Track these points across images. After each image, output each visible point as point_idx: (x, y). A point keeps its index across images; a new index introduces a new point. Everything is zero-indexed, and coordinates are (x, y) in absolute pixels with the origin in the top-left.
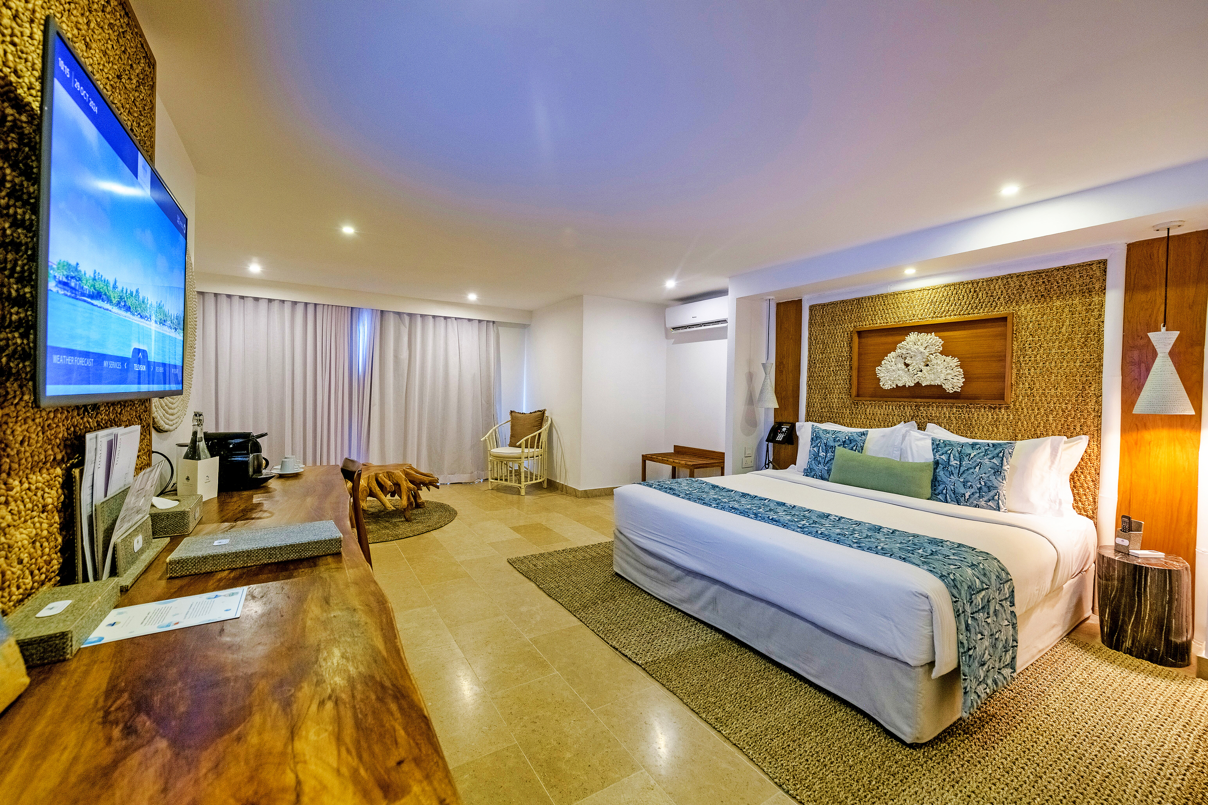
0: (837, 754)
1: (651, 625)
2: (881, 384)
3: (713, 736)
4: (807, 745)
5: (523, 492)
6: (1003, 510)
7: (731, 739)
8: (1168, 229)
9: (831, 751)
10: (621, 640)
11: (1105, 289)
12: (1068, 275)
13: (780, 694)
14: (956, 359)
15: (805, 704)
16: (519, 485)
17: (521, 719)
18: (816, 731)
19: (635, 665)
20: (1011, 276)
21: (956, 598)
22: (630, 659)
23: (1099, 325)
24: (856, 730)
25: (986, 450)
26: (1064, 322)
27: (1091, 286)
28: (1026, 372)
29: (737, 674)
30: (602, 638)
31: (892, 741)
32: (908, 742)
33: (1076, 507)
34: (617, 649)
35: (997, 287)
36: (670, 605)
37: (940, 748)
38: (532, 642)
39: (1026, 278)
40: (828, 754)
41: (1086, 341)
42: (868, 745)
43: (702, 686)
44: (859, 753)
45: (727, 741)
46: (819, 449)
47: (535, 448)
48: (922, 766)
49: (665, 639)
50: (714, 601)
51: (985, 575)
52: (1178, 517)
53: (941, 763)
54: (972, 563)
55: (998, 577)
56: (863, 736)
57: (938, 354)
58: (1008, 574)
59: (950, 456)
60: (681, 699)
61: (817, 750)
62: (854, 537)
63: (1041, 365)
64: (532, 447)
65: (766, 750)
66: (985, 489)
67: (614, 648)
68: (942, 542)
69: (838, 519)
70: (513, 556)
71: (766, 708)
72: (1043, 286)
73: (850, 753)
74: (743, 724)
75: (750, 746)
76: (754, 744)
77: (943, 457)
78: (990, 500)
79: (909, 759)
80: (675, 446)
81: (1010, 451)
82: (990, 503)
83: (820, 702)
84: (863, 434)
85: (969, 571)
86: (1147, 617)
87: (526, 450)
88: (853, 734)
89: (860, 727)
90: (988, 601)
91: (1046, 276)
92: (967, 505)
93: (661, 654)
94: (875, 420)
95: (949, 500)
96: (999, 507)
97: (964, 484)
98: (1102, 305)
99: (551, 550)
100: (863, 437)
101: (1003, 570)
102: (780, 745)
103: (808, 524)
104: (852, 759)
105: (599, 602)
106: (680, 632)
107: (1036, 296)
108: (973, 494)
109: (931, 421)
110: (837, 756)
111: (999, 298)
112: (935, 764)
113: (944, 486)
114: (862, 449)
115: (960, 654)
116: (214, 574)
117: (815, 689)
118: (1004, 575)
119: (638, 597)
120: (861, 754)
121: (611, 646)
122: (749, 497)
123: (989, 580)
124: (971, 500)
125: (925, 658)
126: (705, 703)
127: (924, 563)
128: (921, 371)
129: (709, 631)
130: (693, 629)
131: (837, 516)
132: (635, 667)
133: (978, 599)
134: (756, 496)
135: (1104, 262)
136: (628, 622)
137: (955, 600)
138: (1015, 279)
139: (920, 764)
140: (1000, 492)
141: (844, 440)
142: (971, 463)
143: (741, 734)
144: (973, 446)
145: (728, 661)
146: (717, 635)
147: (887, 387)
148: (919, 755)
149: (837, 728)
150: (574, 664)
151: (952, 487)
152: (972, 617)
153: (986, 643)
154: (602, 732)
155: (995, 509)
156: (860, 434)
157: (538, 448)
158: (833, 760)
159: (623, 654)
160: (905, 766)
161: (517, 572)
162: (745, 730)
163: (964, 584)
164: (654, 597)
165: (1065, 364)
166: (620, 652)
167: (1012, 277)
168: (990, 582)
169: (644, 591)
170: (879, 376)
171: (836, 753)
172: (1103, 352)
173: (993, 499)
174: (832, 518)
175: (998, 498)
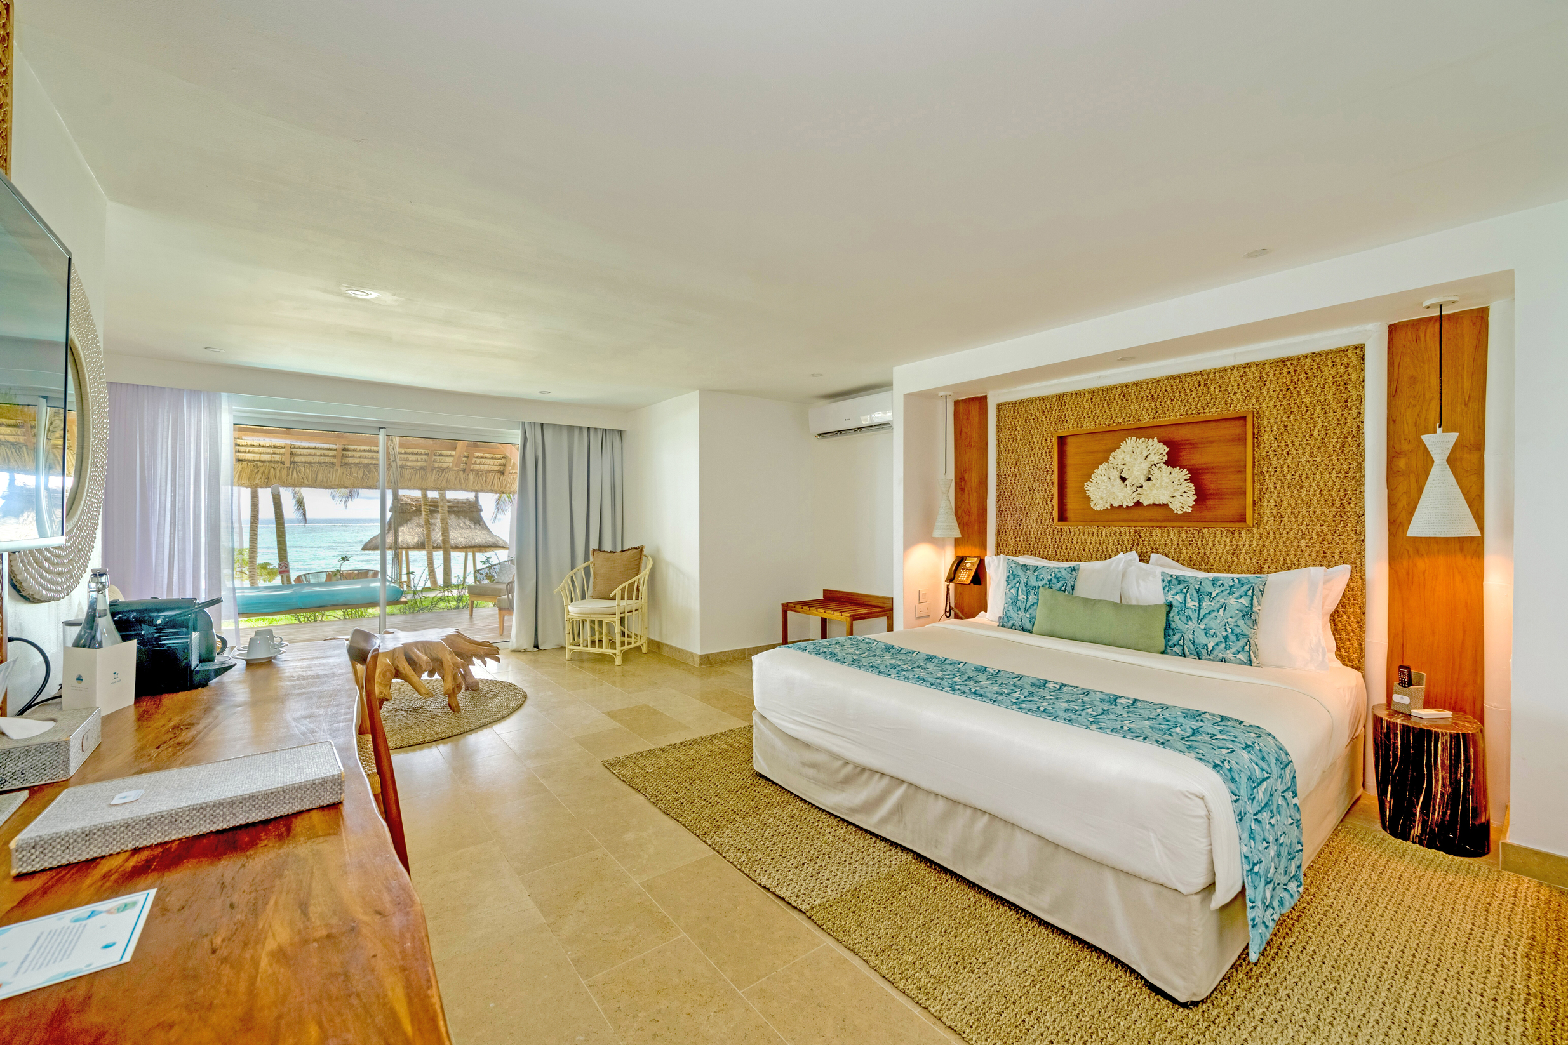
0: (1090, 1028)
1: (813, 847)
2: (1092, 504)
3: (917, 1016)
4: (1048, 1017)
5: (618, 661)
6: (1255, 664)
7: (944, 1019)
8: (1441, 306)
9: (1082, 1023)
10: (772, 875)
11: (1363, 381)
12: (1318, 364)
13: (1001, 940)
14: (1185, 471)
15: (1037, 953)
16: (614, 651)
17: (634, 1016)
18: (1056, 993)
19: (796, 911)
20: (1249, 365)
21: (1236, 795)
22: (789, 903)
23: (1358, 426)
24: (1109, 987)
25: (1231, 587)
26: (1315, 423)
27: (1346, 377)
28: (1272, 486)
29: (938, 914)
30: (746, 874)
31: (1159, 1000)
32: (1182, 1001)
33: (1339, 656)
34: (768, 889)
35: (1232, 379)
36: (836, 817)
37: (1222, 1005)
38: (644, 887)
39: (1267, 367)
40: (1077, 1029)
41: (1343, 446)
42: (1129, 1009)
43: (893, 937)
44: (1119, 1023)
45: (938, 1022)
46: (1018, 591)
47: (634, 598)
48: (1204, 1034)
49: (834, 868)
50: (899, 809)
51: (1263, 758)
52: (1460, 665)
53: (1228, 1028)
54: (1246, 743)
55: (1277, 760)
56: (1120, 995)
57: (1162, 464)
58: (1287, 754)
59: (1186, 596)
60: (867, 962)
61: (1063, 1024)
62: (1087, 714)
63: (1289, 477)
64: (630, 598)
65: (995, 1032)
66: (1232, 638)
67: (764, 887)
68: (1200, 715)
69: (1058, 687)
70: (610, 757)
71: (985, 963)
72: (1289, 377)
73: (1107, 1025)
74: (957, 993)
75: (971, 1027)
76: (976, 1024)
77: (1177, 597)
78: (1239, 652)
79: (1185, 1026)
80: (825, 591)
81: (1261, 587)
82: (1240, 656)
83: (1055, 947)
84: (1074, 569)
85: (1245, 754)
86: (1439, 795)
87: (623, 603)
88: (1106, 994)
89: (1114, 981)
90: (1271, 795)
91: (1292, 364)
92: (1209, 659)
93: (831, 893)
94: (1084, 550)
95: (1187, 653)
96: (1250, 660)
97: (1206, 631)
98: (1361, 402)
99: (664, 744)
100: (1073, 573)
101: (1281, 750)
102: (1012, 1021)
103: (1022, 697)
104: (1111, 1033)
105: (737, 818)
106: (854, 856)
107: (1281, 390)
108: (1217, 644)
109: (1155, 550)
110: (1090, 1031)
111: (1235, 393)
112: (1220, 1030)
113: (1180, 635)
114: (1073, 590)
115: (1245, 873)
116: (99, 863)
117: (1047, 928)
118: (1283, 756)
119: (791, 807)
120: (1122, 1023)
121: (760, 885)
122: (937, 660)
123: (1269, 766)
124: (1215, 653)
125: (1202, 881)
126: (901, 964)
127: (1189, 747)
128: (1142, 487)
129: (894, 851)
130: (871, 850)
131: (1056, 683)
132: (795, 915)
133: (1261, 794)
134: (946, 659)
135: (1362, 347)
136: (781, 846)
137: (1235, 798)
138: (1253, 368)
139: (1201, 1031)
140: (1252, 641)
141: (1049, 578)
142: (1213, 604)
143: (956, 1010)
144: (1214, 581)
145: (924, 895)
146: (905, 856)
147: (1099, 507)
148: (1197, 1017)
149: (1084, 986)
150: (708, 918)
151: (1191, 636)
152: (1256, 819)
153: (1272, 852)
154: (758, 1027)
155: (1246, 664)
156: (1069, 570)
157: (637, 599)
158: (1086, 1038)
159: (778, 897)
160: (1182, 1037)
161: (617, 780)
162: (960, 1002)
163: (1242, 775)
164: (813, 805)
165: (1318, 476)
166: (773, 893)
167: (1250, 367)
168: (1270, 768)
169: (799, 797)
170: (1089, 494)
171: (1088, 1026)
172: (1363, 460)
173: (1243, 650)
174: (1050, 685)
175: (1249, 648)
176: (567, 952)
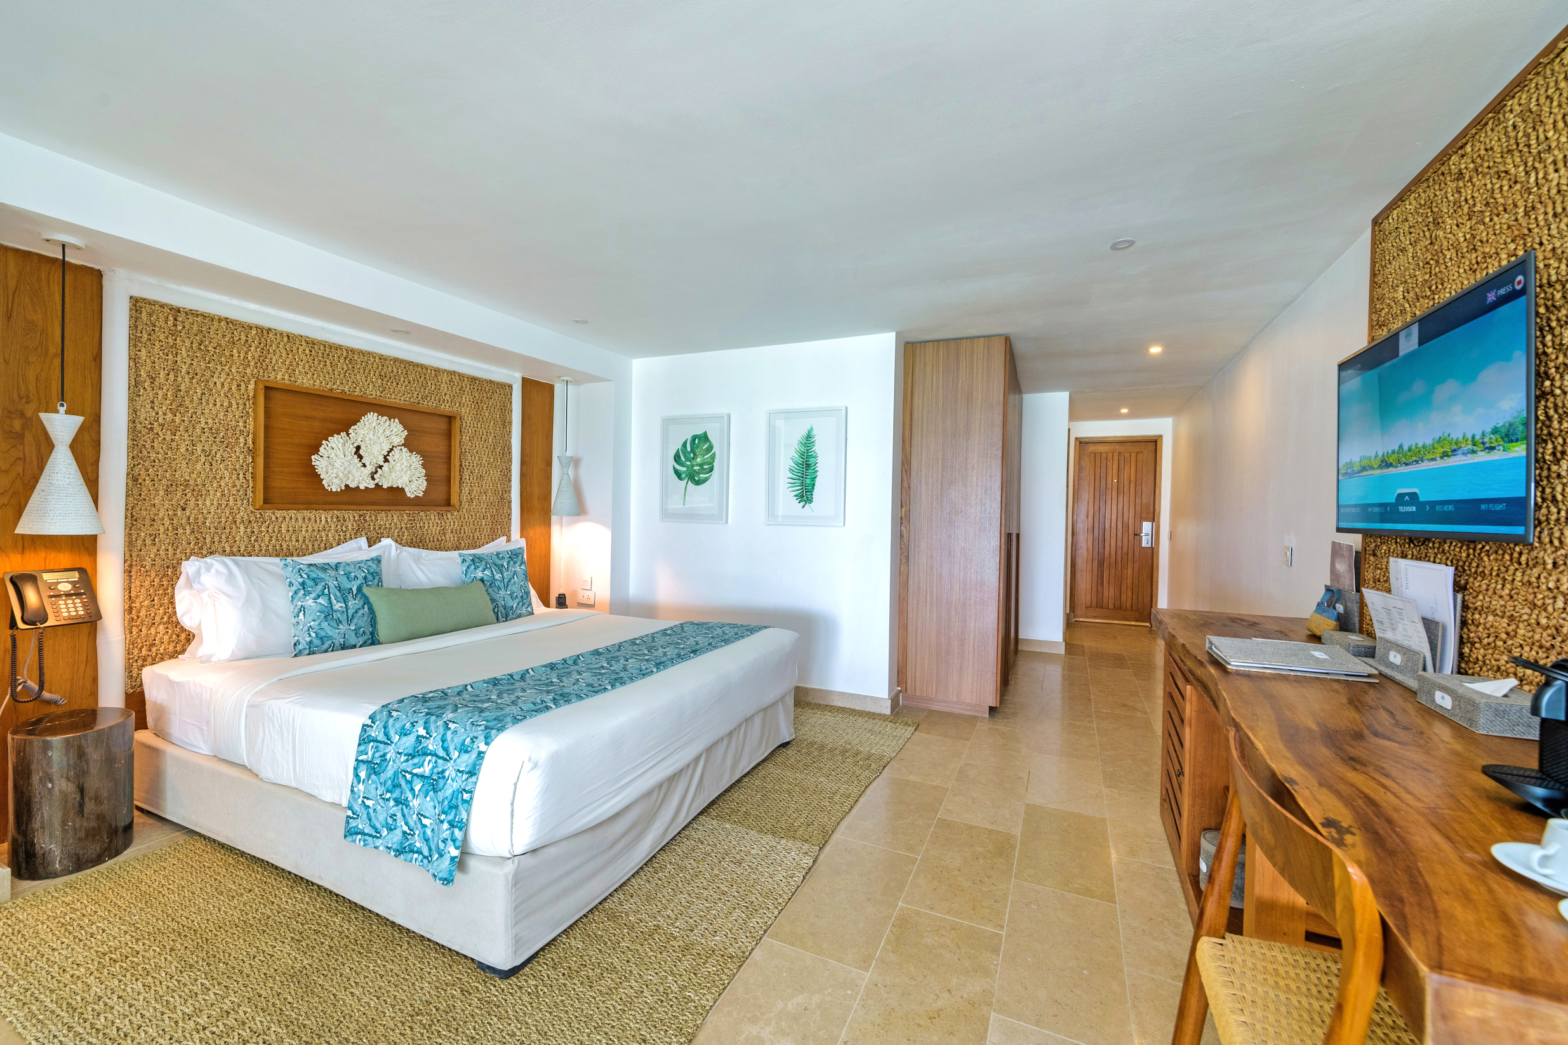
2: (324, 483)
12: (493, 390)
14: (419, 457)
27: (505, 404)
39: (465, 379)
57: (402, 448)
63: (476, 471)
72: (478, 393)
91: (479, 383)
111: (446, 393)
128: (381, 467)
138: (457, 377)
147: (334, 488)
167: (455, 375)
176: (997, 965)
